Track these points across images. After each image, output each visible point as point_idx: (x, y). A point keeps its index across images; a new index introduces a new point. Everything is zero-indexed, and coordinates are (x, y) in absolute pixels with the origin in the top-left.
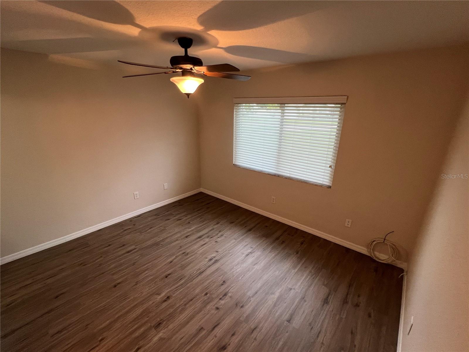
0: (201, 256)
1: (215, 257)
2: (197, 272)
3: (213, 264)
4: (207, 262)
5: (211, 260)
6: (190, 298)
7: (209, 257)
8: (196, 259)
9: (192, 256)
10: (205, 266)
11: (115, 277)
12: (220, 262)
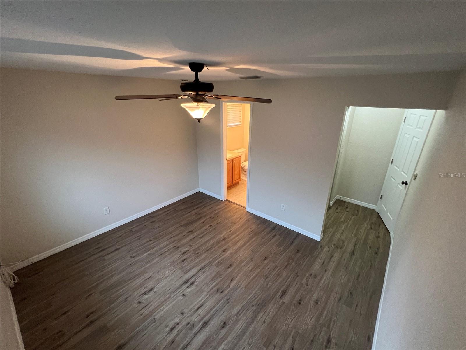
0: (203, 288)
1: (188, 287)
2: (205, 270)
3: (190, 279)
4: (196, 280)
5: (192, 284)
6: (209, 251)
7: (193, 287)
8: (208, 283)
9: (212, 289)
10: (198, 276)
11: (272, 265)
12: (183, 281)
